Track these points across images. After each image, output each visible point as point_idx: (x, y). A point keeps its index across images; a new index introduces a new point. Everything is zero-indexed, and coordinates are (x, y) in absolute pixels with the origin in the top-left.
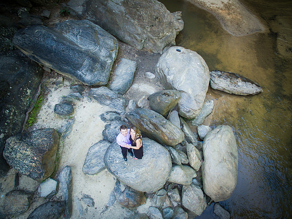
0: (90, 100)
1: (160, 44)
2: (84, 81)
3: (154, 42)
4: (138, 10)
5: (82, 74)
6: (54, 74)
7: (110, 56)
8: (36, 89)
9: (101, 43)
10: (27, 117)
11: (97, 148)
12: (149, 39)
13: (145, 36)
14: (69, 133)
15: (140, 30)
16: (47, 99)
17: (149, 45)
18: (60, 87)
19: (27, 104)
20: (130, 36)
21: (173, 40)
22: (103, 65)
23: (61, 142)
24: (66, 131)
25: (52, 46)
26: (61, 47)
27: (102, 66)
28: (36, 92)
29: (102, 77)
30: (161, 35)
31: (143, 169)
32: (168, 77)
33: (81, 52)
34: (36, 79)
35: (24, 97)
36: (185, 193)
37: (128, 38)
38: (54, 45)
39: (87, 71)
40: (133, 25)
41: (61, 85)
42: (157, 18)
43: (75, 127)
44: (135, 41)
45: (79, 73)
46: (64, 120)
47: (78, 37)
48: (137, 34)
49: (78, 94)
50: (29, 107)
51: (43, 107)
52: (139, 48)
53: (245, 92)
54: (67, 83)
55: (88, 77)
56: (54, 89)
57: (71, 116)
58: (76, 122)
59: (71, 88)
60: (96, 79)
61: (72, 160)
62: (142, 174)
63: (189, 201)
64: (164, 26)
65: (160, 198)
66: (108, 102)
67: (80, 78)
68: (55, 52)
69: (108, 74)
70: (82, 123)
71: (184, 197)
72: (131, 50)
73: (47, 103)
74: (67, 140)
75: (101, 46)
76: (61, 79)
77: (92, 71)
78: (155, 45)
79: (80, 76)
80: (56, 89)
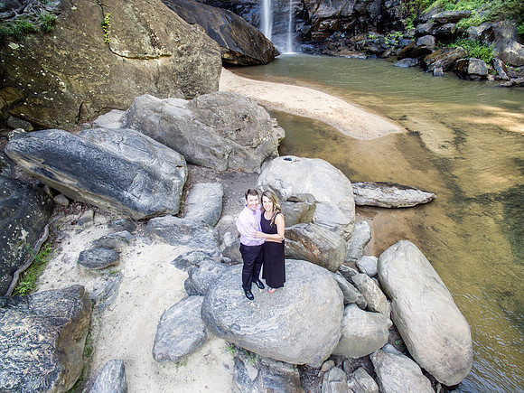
0: (149, 241)
1: (256, 157)
2: (136, 209)
3: (245, 154)
4: (213, 111)
5: (132, 197)
6: (75, 207)
7: (177, 174)
8: (39, 233)
9: (159, 155)
10: (15, 280)
11: (178, 311)
12: (235, 152)
13: (228, 148)
14: (113, 299)
15: (219, 139)
16: (61, 250)
17: (238, 162)
18: (87, 227)
19: (18, 256)
20: (203, 152)
21: (274, 148)
22: (168, 186)
23: (94, 317)
24: (105, 298)
25: (79, 153)
26: (95, 154)
27: (165, 185)
28: (39, 237)
29: (168, 203)
30: (254, 141)
31: (291, 307)
32: (283, 191)
33: (129, 163)
34: (41, 215)
35: (14, 242)
36: (381, 370)
37: (200, 156)
38: (82, 151)
39: (142, 191)
40: (207, 133)
41: (89, 223)
42: (246, 116)
43: (122, 288)
44: (212, 157)
45: (127, 194)
46: (98, 279)
47: (121, 145)
48: (216, 146)
49: (125, 233)
50: (22, 262)
51: (52, 263)
52: (221, 168)
53: (410, 200)
54: (101, 219)
55: (144, 201)
56: (74, 232)
57: (113, 269)
58: (124, 280)
59: (110, 226)
60: (158, 203)
61: (122, 351)
62: (291, 318)
63: (398, 383)
64: (259, 126)
65: (337, 388)
66: (186, 238)
67: (129, 203)
68: (85, 161)
69: (177, 198)
70: (138, 280)
71: (385, 378)
72: (207, 172)
73: (61, 256)
74: (107, 314)
75: (161, 161)
76: (89, 213)
77: (150, 192)
78: (247, 159)
79: (129, 199)
80: (79, 232)
